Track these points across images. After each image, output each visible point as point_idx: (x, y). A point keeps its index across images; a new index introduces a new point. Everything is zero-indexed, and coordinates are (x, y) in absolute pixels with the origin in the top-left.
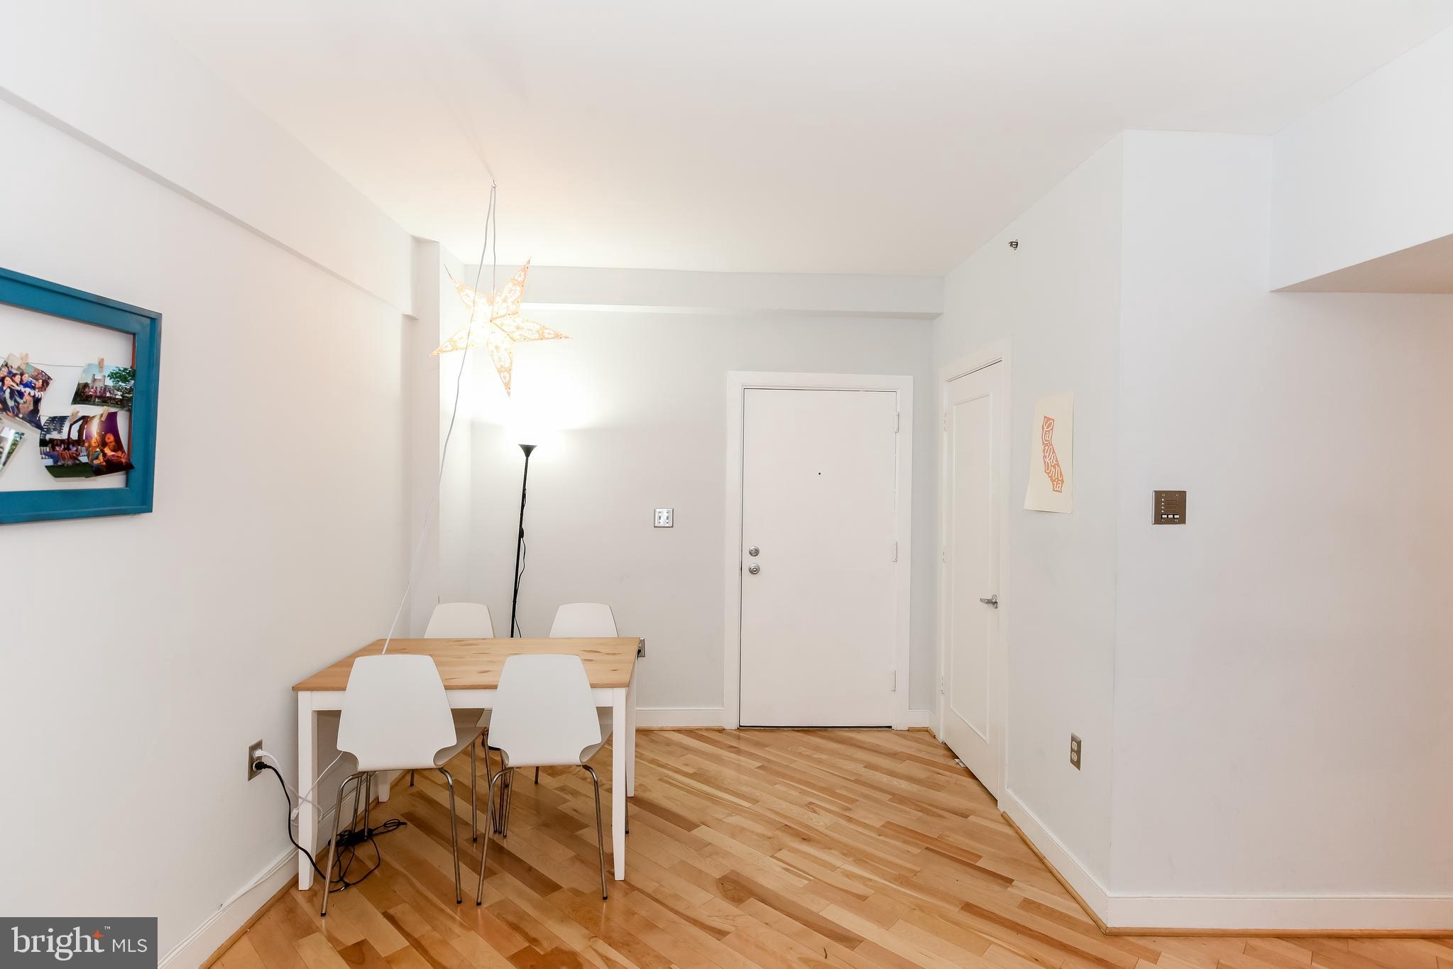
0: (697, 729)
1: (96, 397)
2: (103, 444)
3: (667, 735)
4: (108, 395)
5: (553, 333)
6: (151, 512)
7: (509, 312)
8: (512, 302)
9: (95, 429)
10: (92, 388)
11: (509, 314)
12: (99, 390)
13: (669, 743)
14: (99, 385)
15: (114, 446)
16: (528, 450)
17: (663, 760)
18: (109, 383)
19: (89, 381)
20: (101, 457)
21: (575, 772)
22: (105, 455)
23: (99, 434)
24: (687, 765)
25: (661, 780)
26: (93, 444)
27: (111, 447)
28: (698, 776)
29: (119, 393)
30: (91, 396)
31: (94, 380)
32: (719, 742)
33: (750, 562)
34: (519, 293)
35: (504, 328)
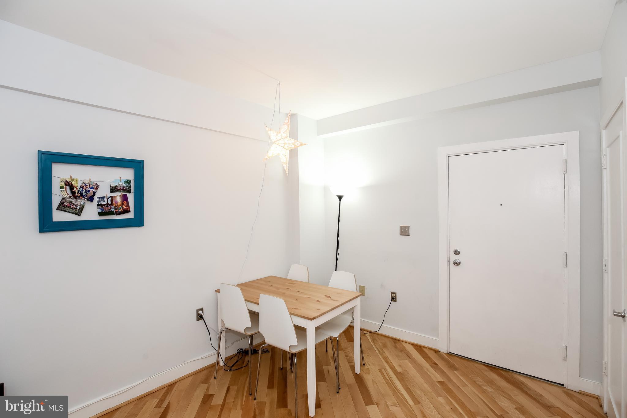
0: (424, 347)
1: (121, 190)
2: (123, 204)
3: (405, 345)
4: (125, 189)
5: (299, 143)
6: (143, 226)
7: (283, 137)
8: (284, 133)
9: (119, 200)
10: (119, 187)
11: (283, 138)
12: (121, 187)
13: (403, 350)
14: (122, 186)
15: (126, 205)
16: (340, 198)
17: (391, 359)
18: (124, 185)
19: (117, 185)
20: (122, 209)
21: (346, 352)
22: (123, 208)
23: (121, 201)
24: (400, 366)
25: (380, 370)
26: (119, 205)
27: (125, 205)
28: (401, 376)
29: (128, 188)
30: (119, 190)
31: (119, 184)
32: (429, 357)
33: (454, 257)
34: (286, 128)
35: (279, 144)
